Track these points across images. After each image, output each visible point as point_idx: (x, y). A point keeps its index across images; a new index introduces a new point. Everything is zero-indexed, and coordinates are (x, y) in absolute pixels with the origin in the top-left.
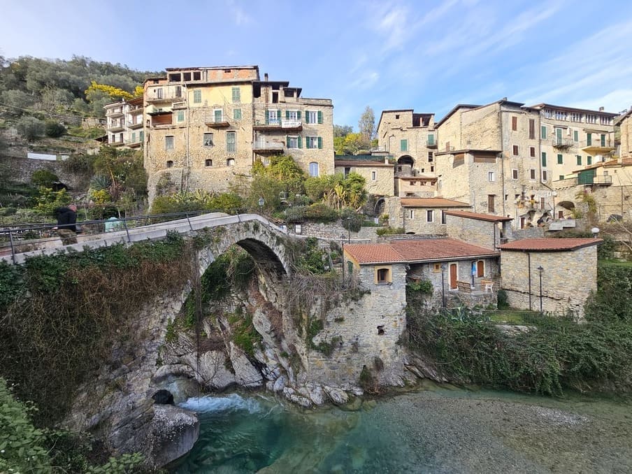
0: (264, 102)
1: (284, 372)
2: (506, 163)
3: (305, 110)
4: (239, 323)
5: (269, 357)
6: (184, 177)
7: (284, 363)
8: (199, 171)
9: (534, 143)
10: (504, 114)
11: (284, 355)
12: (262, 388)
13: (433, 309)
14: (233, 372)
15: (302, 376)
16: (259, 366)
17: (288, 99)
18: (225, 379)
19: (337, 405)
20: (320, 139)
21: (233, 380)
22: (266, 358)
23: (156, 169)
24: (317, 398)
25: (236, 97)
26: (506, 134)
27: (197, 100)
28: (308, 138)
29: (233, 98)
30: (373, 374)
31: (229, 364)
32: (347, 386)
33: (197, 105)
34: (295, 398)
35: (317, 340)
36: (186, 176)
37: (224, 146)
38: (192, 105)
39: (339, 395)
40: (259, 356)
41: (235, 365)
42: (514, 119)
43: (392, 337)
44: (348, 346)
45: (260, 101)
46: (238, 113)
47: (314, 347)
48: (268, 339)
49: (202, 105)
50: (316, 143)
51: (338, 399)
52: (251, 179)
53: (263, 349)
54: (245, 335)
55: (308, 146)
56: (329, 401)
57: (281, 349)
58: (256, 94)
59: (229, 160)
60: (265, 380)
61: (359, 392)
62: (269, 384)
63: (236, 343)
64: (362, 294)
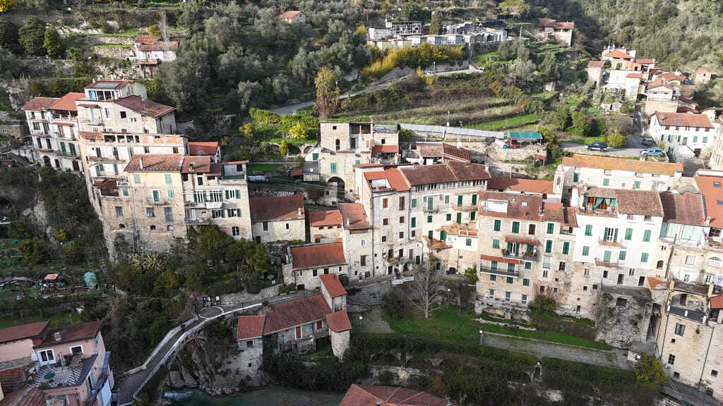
0: (192, 185)
1: (207, 381)
2: (376, 233)
3: (225, 189)
4: (186, 355)
5: (201, 374)
6: (135, 238)
7: (207, 377)
8: (145, 233)
9: (403, 213)
10: (375, 199)
11: (207, 373)
12: (197, 388)
13: (278, 354)
14: (184, 381)
15: (214, 384)
16: (196, 378)
17: (211, 181)
18: (179, 384)
19: (227, 395)
20: (239, 211)
21: (184, 384)
22: (199, 374)
23: (112, 229)
24: (218, 393)
25: (169, 181)
26: (377, 212)
27: (138, 181)
28: (229, 210)
29: (167, 182)
30: (246, 382)
31: (182, 378)
32: (233, 387)
33: (137, 185)
34: (210, 392)
35: (219, 370)
36: (137, 238)
37: (163, 217)
38: (134, 185)
39: (228, 391)
40: (196, 374)
41: (185, 378)
42: (385, 201)
43: (256, 367)
44: (234, 372)
45: (188, 184)
46: (171, 194)
47: (218, 373)
48: (200, 367)
49: (142, 185)
50: (236, 212)
51: (228, 393)
52: (187, 242)
53: (198, 370)
54: (189, 363)
55: (229, 216)
56: (223, 393)
57: (206, 371)
58: (185, 178)
59: (168, 226)
60: (199, 384)
61: (237, 389)
62: (200, 386)
63: (184, 367)
64: (239, 352)
